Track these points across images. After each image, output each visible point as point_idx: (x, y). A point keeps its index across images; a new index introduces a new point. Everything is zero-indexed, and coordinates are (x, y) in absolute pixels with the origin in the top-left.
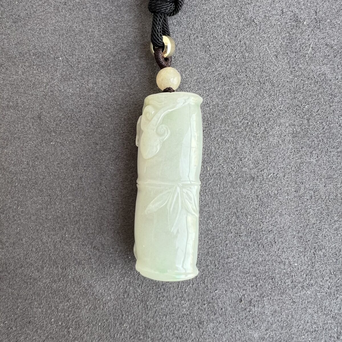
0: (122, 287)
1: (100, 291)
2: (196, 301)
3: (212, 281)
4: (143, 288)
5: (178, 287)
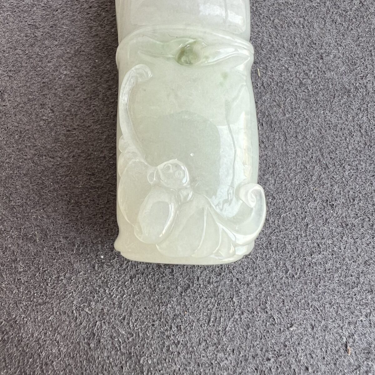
0: (84, 324)
1: (36, 334)
2: (249, 351)
3: (281, 305)
4: (131, 326)
5: (209, 321)
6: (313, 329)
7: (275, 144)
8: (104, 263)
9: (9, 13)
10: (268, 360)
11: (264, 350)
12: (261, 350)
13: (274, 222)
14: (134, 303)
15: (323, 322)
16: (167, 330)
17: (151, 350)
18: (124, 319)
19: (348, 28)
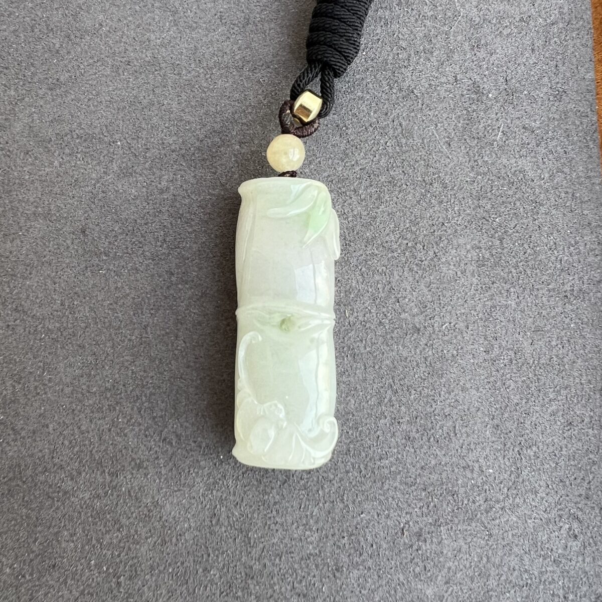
6: (378, 516)
7: (357, 372)
8: (223, 462)
9: (150, 261)
10: (343, 537)
11: (340, 531)
12: (339, 530)
13: (352, 434)
14: (245, 492)
15: (387, 512)
16: (269, 513)
17: (256, 527)
18: (237, 503)
19: (422, 275)
